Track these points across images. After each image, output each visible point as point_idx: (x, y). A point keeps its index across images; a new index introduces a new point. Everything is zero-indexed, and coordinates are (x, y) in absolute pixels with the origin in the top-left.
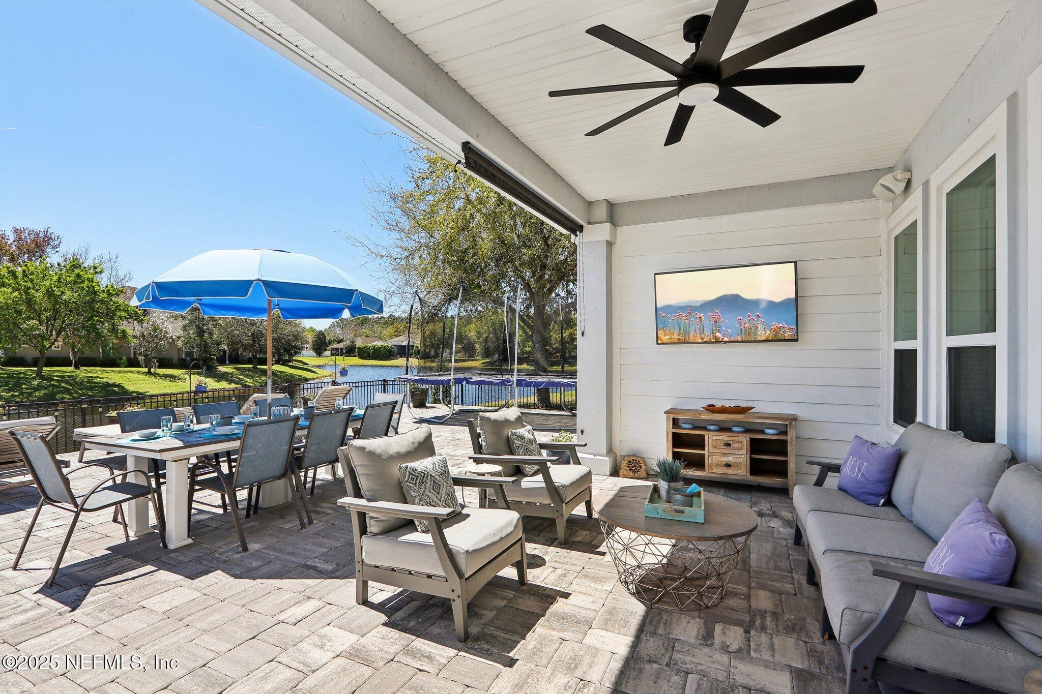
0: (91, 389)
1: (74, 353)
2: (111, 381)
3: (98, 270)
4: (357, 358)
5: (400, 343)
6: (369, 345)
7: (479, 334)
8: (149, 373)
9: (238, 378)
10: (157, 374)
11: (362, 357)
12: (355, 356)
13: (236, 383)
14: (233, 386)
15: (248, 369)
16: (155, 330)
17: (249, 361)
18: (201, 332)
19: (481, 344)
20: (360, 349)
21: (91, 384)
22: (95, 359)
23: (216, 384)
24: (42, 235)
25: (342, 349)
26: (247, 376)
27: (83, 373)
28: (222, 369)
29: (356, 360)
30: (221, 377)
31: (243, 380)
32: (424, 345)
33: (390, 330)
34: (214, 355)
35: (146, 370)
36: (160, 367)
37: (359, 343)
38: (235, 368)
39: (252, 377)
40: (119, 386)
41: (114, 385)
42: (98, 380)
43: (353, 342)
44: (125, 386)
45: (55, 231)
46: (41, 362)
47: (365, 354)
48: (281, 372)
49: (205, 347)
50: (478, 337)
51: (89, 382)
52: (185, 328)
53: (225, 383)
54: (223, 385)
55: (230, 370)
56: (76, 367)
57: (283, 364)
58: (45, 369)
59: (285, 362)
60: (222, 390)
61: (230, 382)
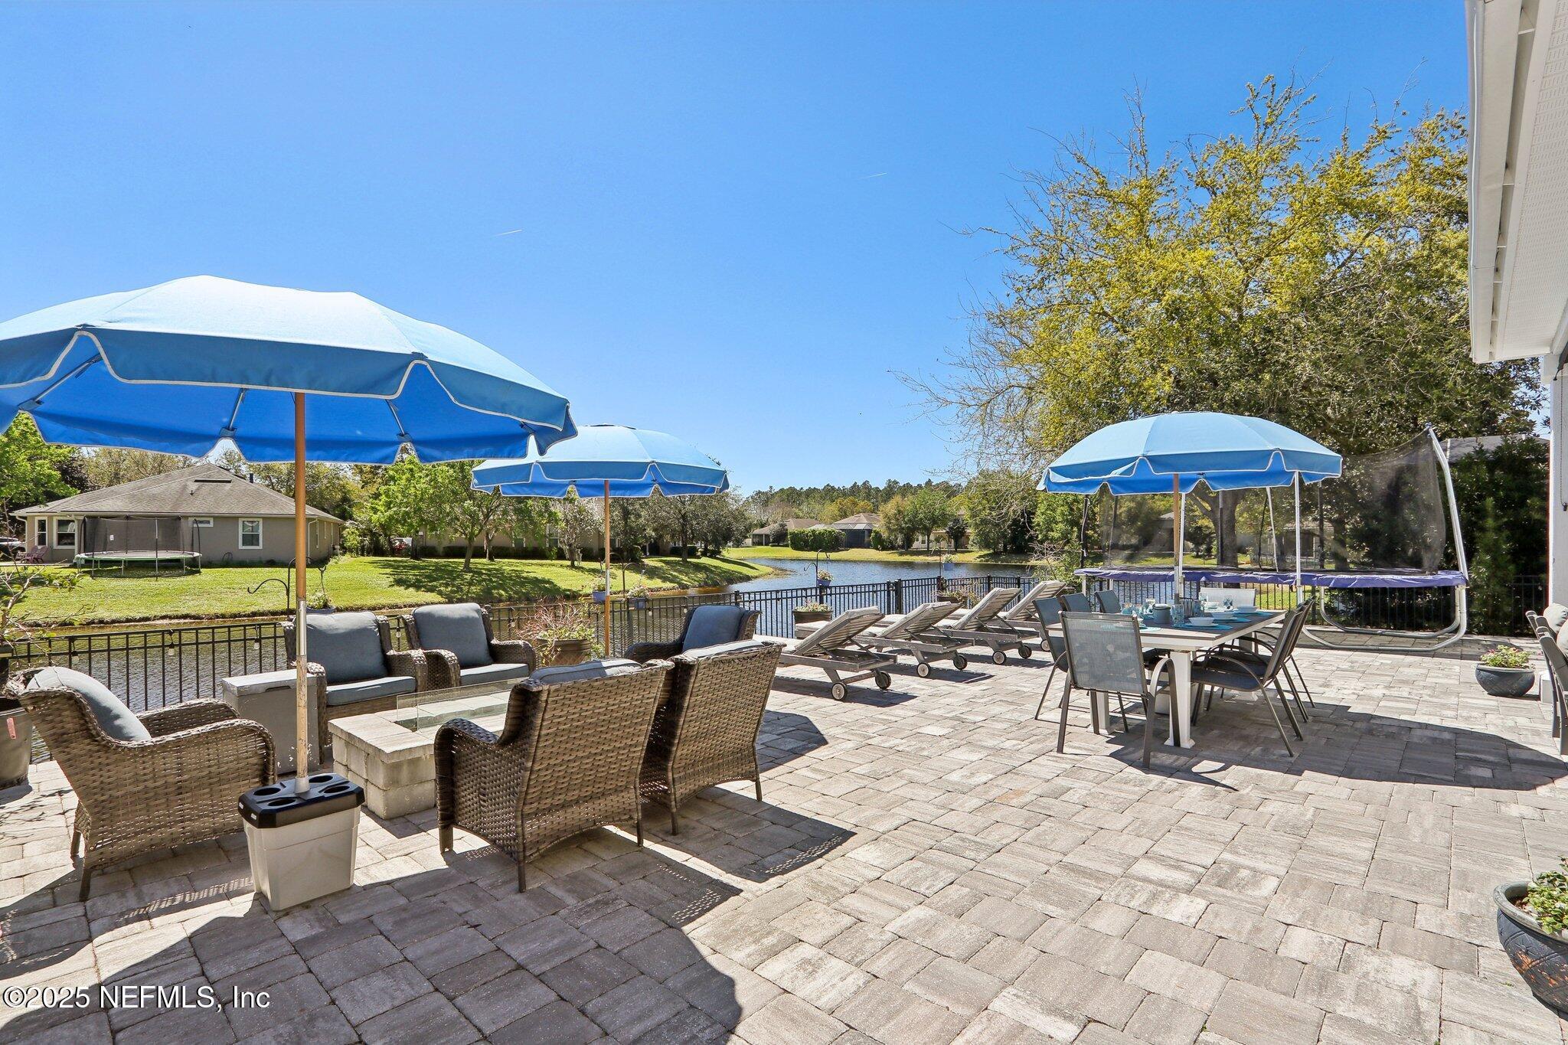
0: (523, 585)
1: (489, 541)
2: (540, 577)
4: (790, 549)
5: (851, 527)
6: (808, 530)
8: (573, 566)
9: (671, 574)
10: (582, 568)
11: (796, 547)
12: (787, 546)
13: (671, 581)
14: (668, 585)
15: (677, 563)
16: (580, 512)
17: (675, 552)
18: (626, 514)
19: (977, 526)
20: (794, 536)
21: (520, 580)
22: (507, 549)
23: (649, 581)
25: (767, 536)
26: (680, 572)
27: (508, 565)
28: (651, 562)
29: (788, 552)
30: (652, 573)
31: (677, 577)
32: (888, 528)
33: (832, 508)
34: (639, 545)
35: (569, 563)
36: (586, 558)
37: (792, 527)
38: (661, 561)
39: (687, 574)
40: (548, 582)
41: (544, 581)
42: (525, 575)
43: (782, 526)
44: (555, 582)
46: (469, 553)
47: (801, 542)
48: (715, 567)
49: (629, 531)
50: (973, 516)
51: (517, 577)
53: (659, 581)
54: (657, 583)
55: (659, 564)
56: (491, 559)
57: (710, 557)
58: (472, 560)
59: (714, 554)
60: (659, 589)
61: (665, 579)
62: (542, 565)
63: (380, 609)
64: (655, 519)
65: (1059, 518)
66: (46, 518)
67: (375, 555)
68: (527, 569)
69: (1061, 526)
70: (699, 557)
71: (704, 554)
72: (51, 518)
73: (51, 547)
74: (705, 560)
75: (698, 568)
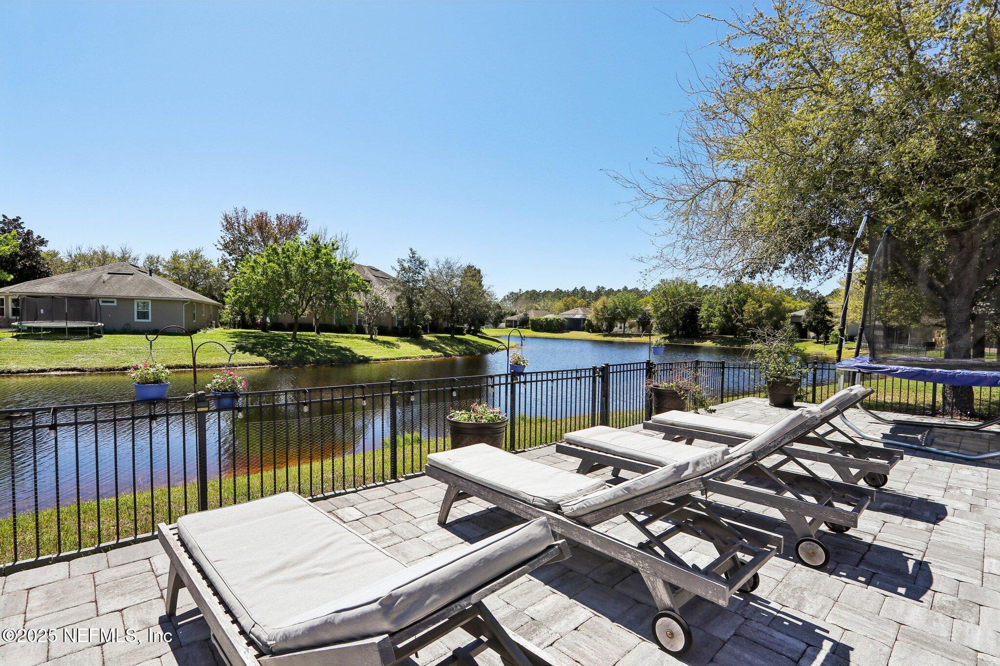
0: (329, 352)
1: (316, 320)
2: (343, 346)
3: (335, 247)
4: (530, 331)
5: (572, 317)
6: (543, 318)
7: (656, 309)
8: (371, 339)
9: (440, 346)
10: (377, 340)
11: (535, 329)
12: (528, 328)
13: (438, 351)
14: (436, 354)
15: (446, 338)
16: (376, 301)
17: (446, 331)
18: (410, 302)
19: (658, 318)
20: (533, 321)
21: (328, 348)
23: (423, 351)
24: (295, 220)
25: (516, 321)
26: (447, 345)
27: (324, 337)
28: (427, 337)
30: (425, 345)
31: (444, 348)
32: (597, 318)
33: (559, 304)
34: (420, 324)
35: (369, 336)
36: (379, 334)
37: (532, 315)
38: (436, 337)
39: (451, 346)
40: (349, 350)
41: (346, 349)
42: (333, 344)
43: (526, 315)
44: (354, 350)
45: (304, 216)
46: (296, 327)
47: (538, 326)
48: (474, 342)
49: (412, 315)
50: (656, 311)
51: (329, 346)
52: (398, 299)
53: (429, 350)
54: (428, 352)
55: (432, 339)
56: (318, 333)
57: (473, 334)
58: (298, 333)
60: (429, 357)
61: (434, 350)
62: (347, 337)
64: (433, 306)
65: (717, 313)
66: (4, 297)
67: (242, 328)
68: (336, 340)
69: (717, 319)
70: (464, 335)
71: (468, 332)
72: (7, 297)
73: (8, 317)
74: (468, 337)
75: (461, 342)
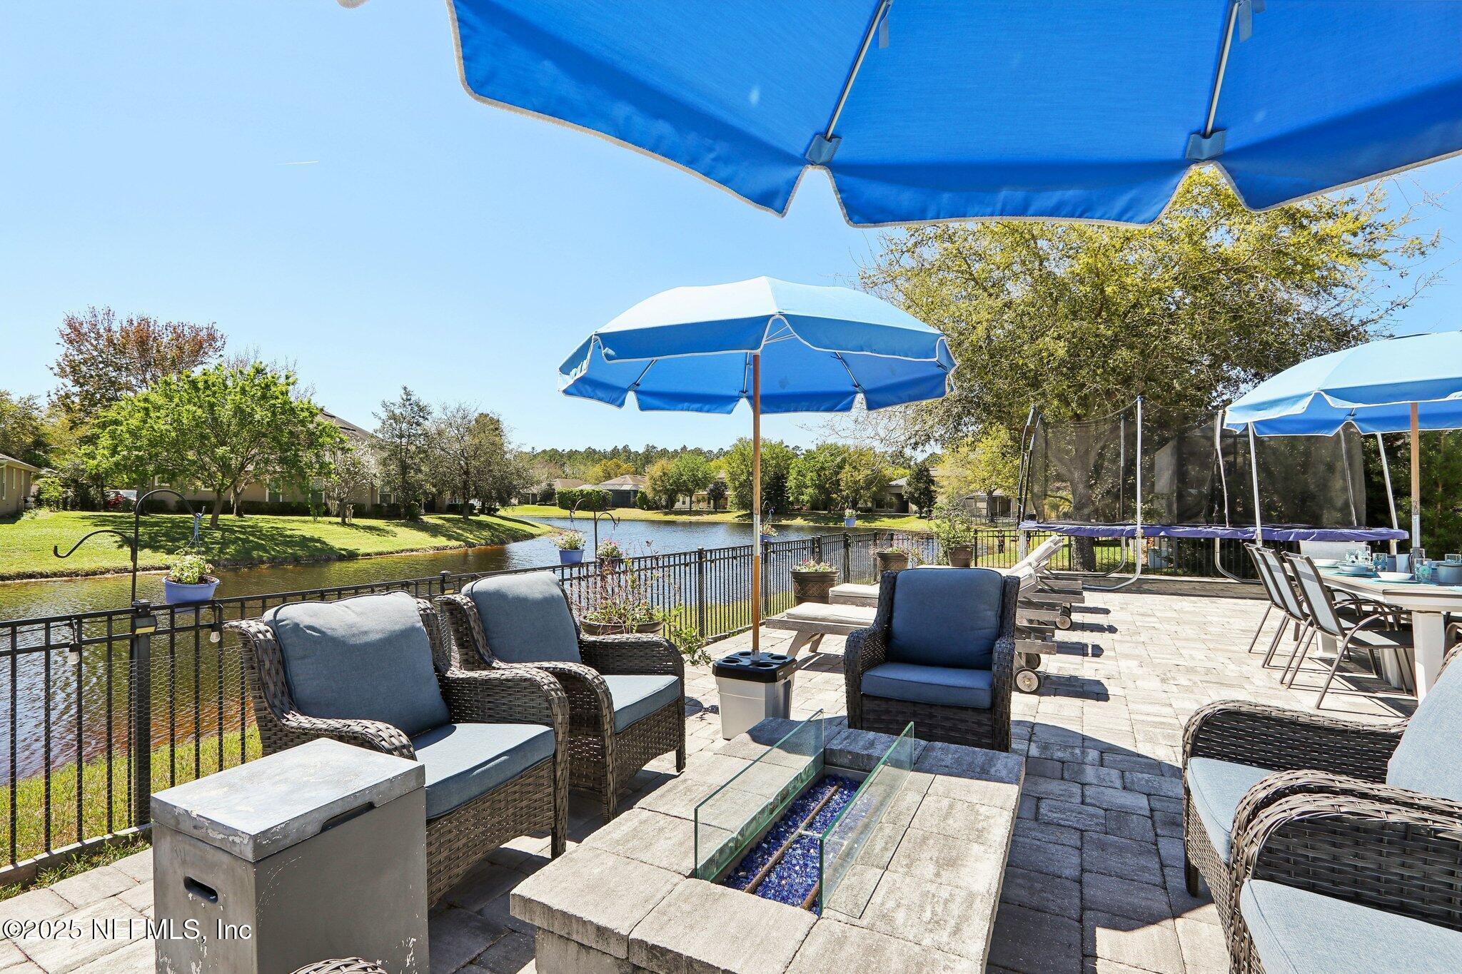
0: (287, 544)
1: (237, 495)
2: (308, 535)
3: (291, 380)
4: (557, 508)
5: (618, 488)
6: (576, 489)
7: (734, 477)
8: (344, 524)
9: (455, 532)
10: (357, 525)
11: (563, 506)
12: (554, 505)
13: (457, 540)
14: (454, 543)
15: (458, 521)
17: (452, 509)
18: (404, 468)
19: (735, 489)
20: (562, 495)
21: (278, 537)
22: (260, 503)
23: (433, 539)
24: (204, 334)
25: (534, 495)
27: (266, 522)
28: (430, 519)
29: (556, 511)
30: (434, 531)
31: (462, 535)
32: (654, 489)
33: (597, 470)
35: (339, 520)
36: (356, 515)
37: (559, 486)
38: (440, 518)
39: (471, 532)
40: (318, 541)
41: (312, 540)
42: (288, 533)
43: (549, 485)
44: (327, 540)
45: (221, 329)
46: (217, 508)
47: (568, 501)
48: (499, 525)
49: (407, 486)
50: (733, 479)
51: (282, 535)
52: (384, 463)
53: (444, 539)
54: (441, 541)
55: (440, 522)
56: (239, 514)
57: (488, 514)
58: (221, 516)
59: (491, 512)
60: (444, 548)
61: (450, 537)
62: (305, 522)
63: (102, 573)
64: (434, 475)
65: (809, 483)
67: (82, 510)
68: (289, 526)
69: (810, 490)
70: (476, 515)
71: (482, 512)
74: (483, 518)
75: (482, 526)
